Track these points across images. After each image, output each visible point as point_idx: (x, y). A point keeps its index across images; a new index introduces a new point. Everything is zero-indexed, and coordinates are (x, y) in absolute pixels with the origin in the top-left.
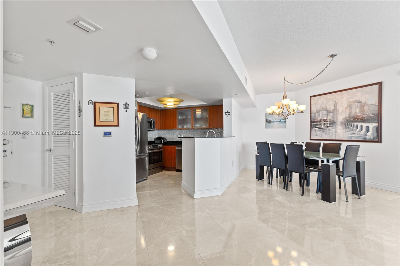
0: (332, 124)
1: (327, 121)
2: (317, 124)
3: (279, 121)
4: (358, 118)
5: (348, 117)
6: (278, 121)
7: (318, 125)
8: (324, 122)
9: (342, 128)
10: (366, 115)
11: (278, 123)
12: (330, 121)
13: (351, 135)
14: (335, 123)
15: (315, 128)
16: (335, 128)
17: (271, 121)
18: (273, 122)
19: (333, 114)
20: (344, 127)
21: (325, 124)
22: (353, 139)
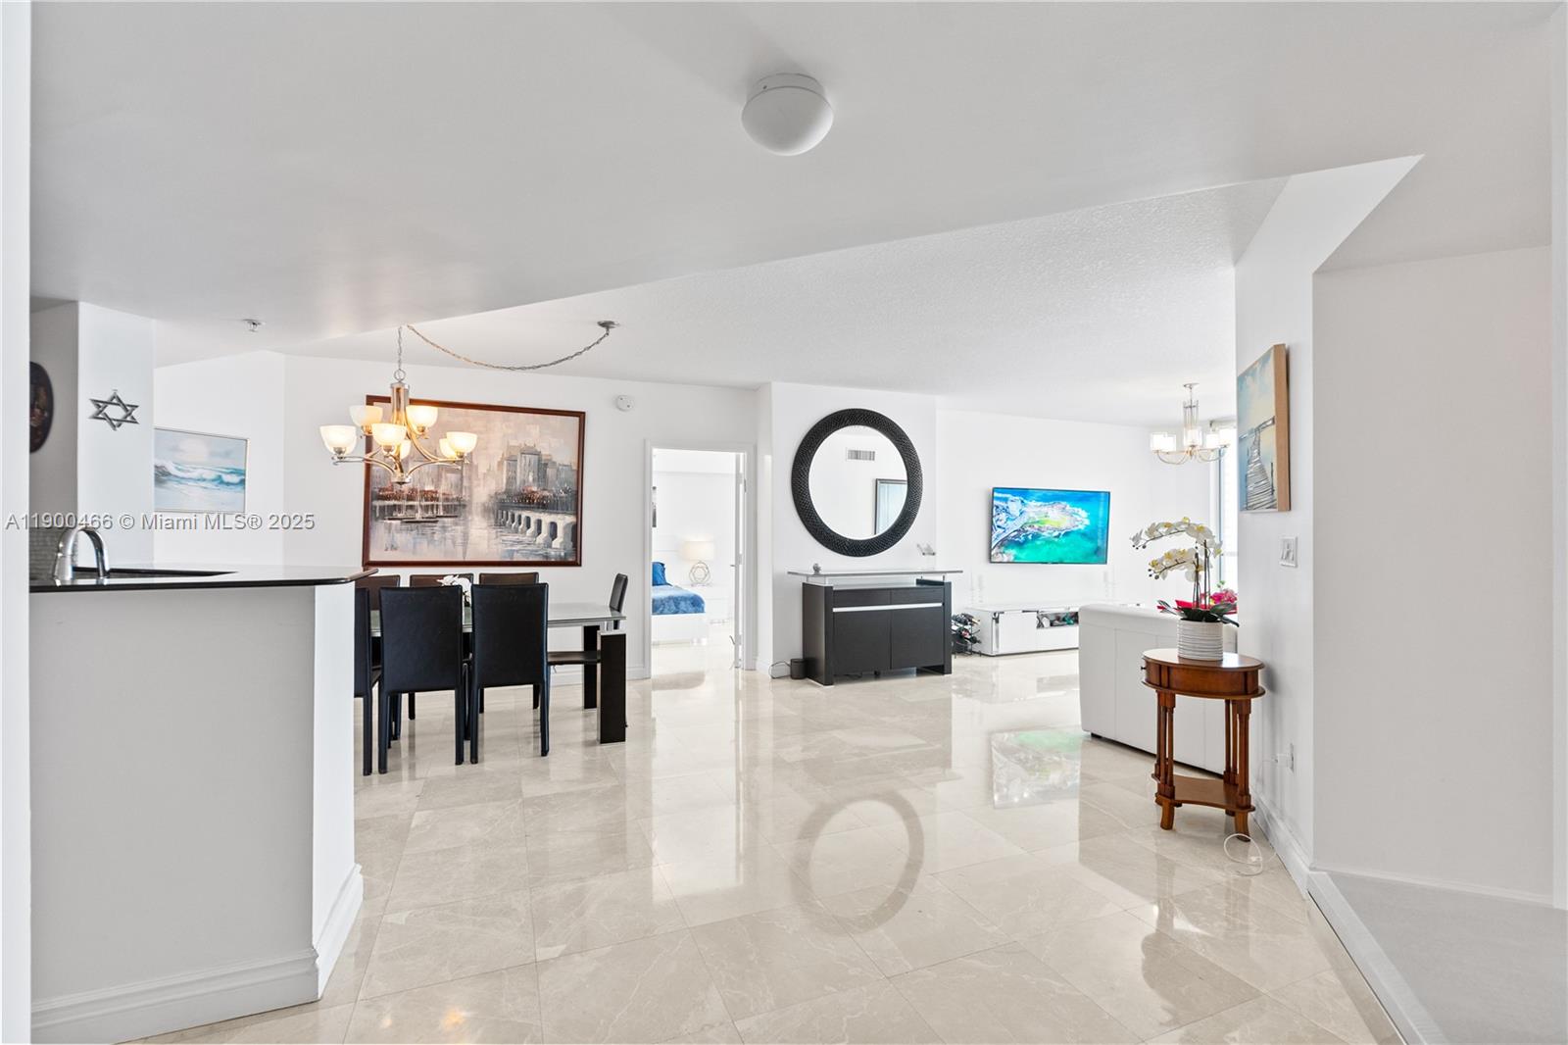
0: (455, 509)
1: (437, 499)
2: (395, 505)
3: (213, 480)
4: (530, 498)
5: (503, 490)
6: (204, 476)
7: (400, 510)
8: (427, 500)
9: (485, 524)
10: (549, 491)
11: (205, 488)
12: (447, 500)
13: (512, 545)
14: (464, 506)
15: (390, 519)
16: (464, 524)
17: (170, 474)
18: (180, 480)
19: (459, 476)
20: (493, 521)
21: (427, 506)
22: (517, 558)
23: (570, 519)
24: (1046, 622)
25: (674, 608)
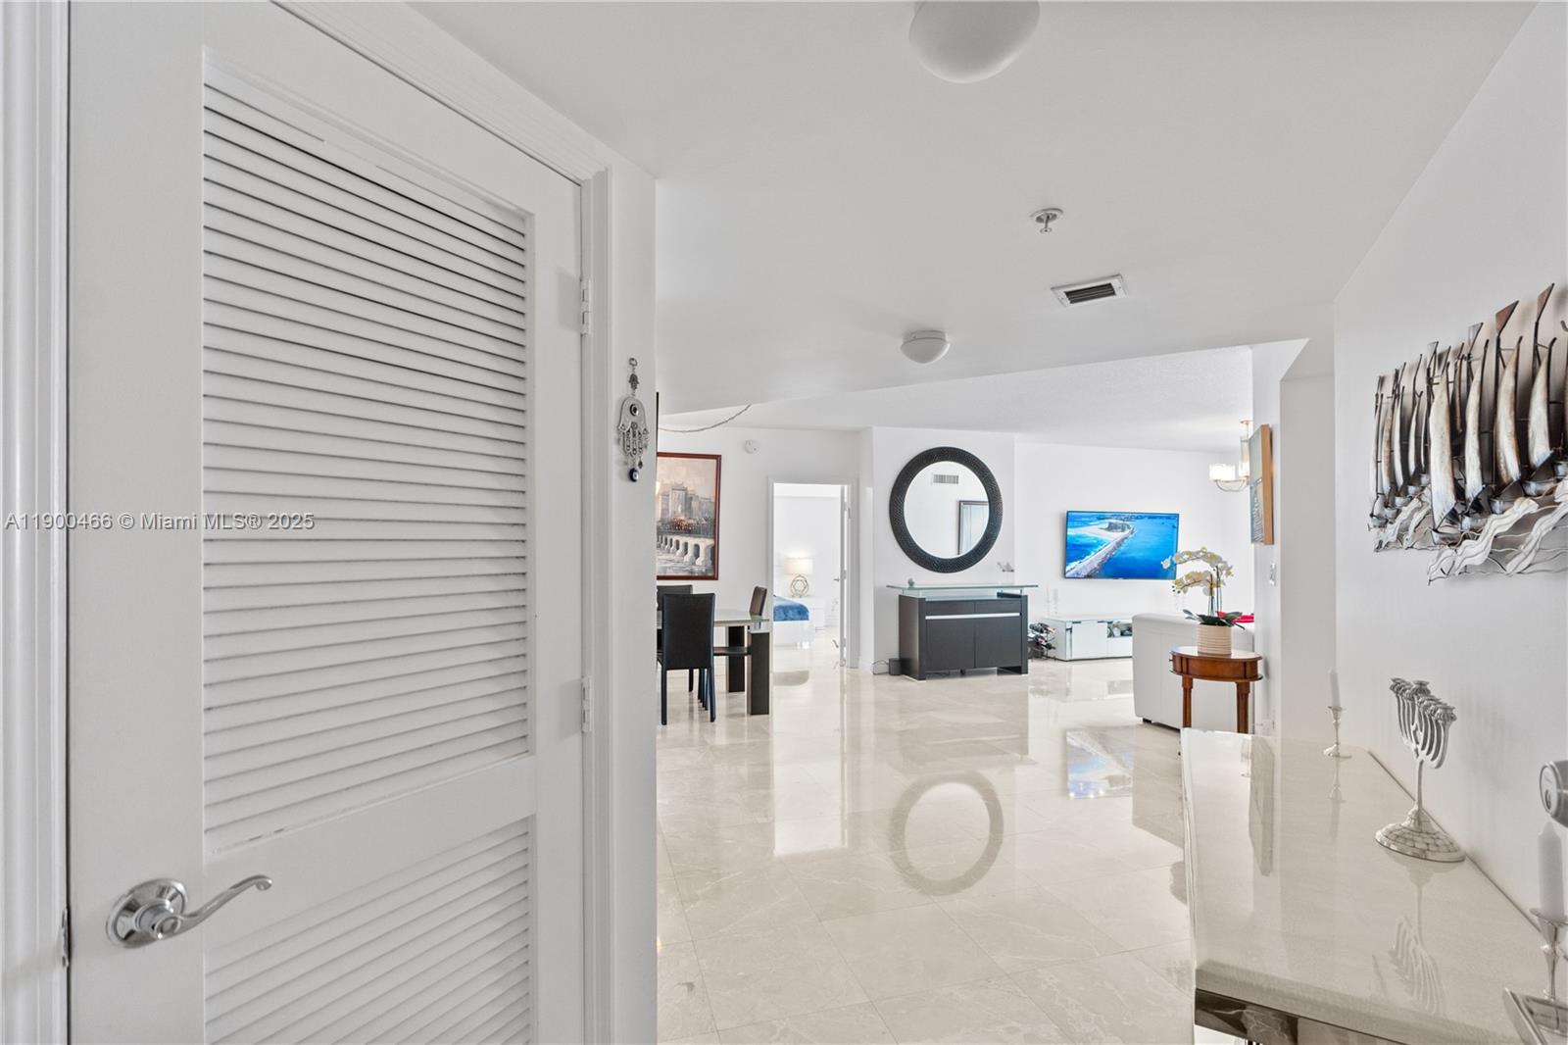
4: (678, 526)
5: (660, 520)
10: (694, 520)
23: (710, 542)
24: (1117, 632)
25: (783, 616)
